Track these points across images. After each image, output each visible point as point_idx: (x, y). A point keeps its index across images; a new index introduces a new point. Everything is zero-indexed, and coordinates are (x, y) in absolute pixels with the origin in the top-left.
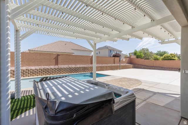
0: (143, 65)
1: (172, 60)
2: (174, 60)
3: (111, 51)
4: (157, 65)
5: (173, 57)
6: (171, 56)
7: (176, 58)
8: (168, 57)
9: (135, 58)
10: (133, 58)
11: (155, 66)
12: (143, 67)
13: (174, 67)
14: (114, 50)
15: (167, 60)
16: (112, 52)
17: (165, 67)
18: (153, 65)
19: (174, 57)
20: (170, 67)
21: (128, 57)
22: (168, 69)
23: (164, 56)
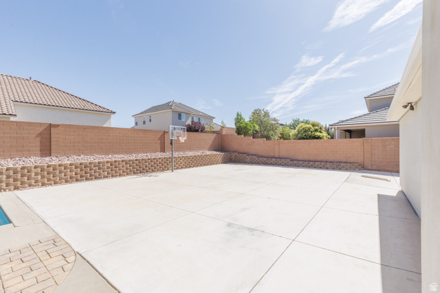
0: (249, 155)
1: (315, 140)
2: (319, 138)
3: (180, 115)
4: (283, 154)
5: (316, 130)
6: (313, 129)
7: (324, 134)
8: (306, 131)
9: (232, 135)
10: (226, 135)
11: (277, 155)
12: (248, 159)
13: (319, 158)
14: (188, 112)
15: (304, 139)
16: (183, 120)
17: (300, 157)
18: (271, 154)
19: (320, 132)
20: (311, 158)
21: (214, 132)
22: (306, 163)
23: (297, 128)
